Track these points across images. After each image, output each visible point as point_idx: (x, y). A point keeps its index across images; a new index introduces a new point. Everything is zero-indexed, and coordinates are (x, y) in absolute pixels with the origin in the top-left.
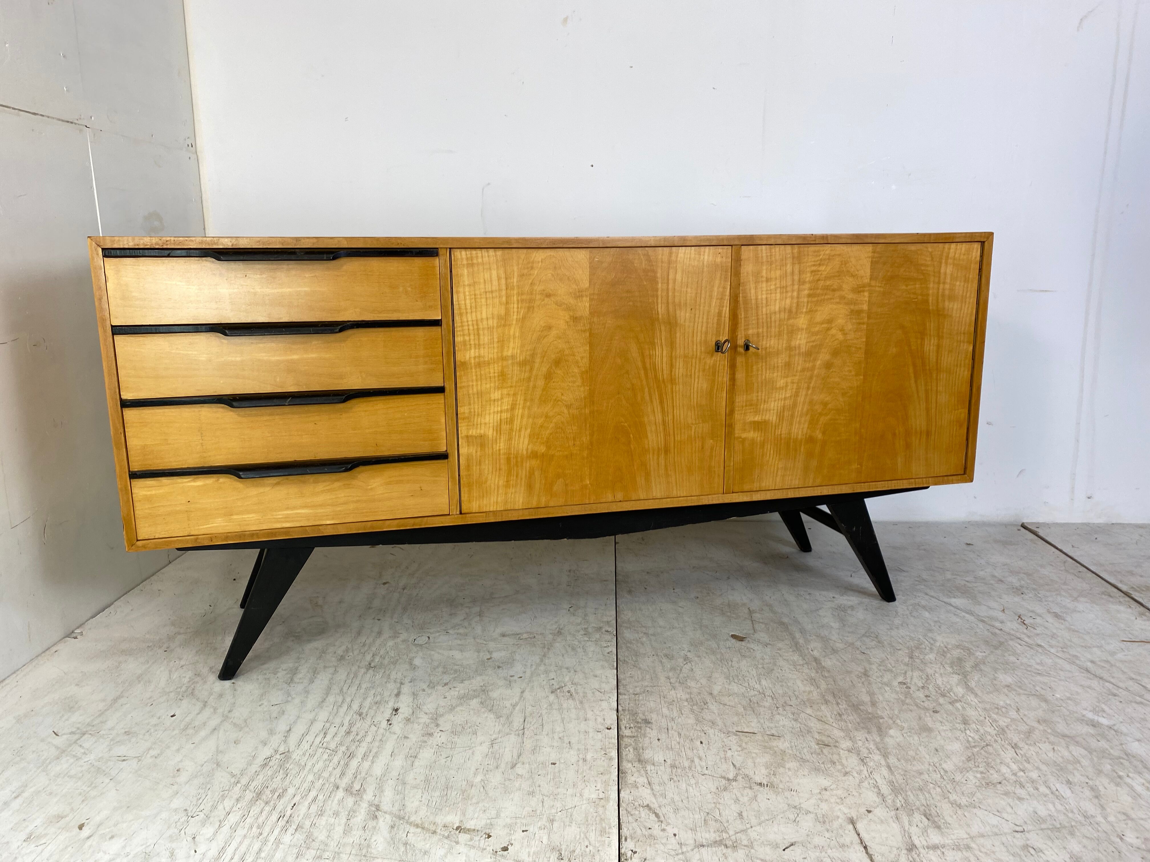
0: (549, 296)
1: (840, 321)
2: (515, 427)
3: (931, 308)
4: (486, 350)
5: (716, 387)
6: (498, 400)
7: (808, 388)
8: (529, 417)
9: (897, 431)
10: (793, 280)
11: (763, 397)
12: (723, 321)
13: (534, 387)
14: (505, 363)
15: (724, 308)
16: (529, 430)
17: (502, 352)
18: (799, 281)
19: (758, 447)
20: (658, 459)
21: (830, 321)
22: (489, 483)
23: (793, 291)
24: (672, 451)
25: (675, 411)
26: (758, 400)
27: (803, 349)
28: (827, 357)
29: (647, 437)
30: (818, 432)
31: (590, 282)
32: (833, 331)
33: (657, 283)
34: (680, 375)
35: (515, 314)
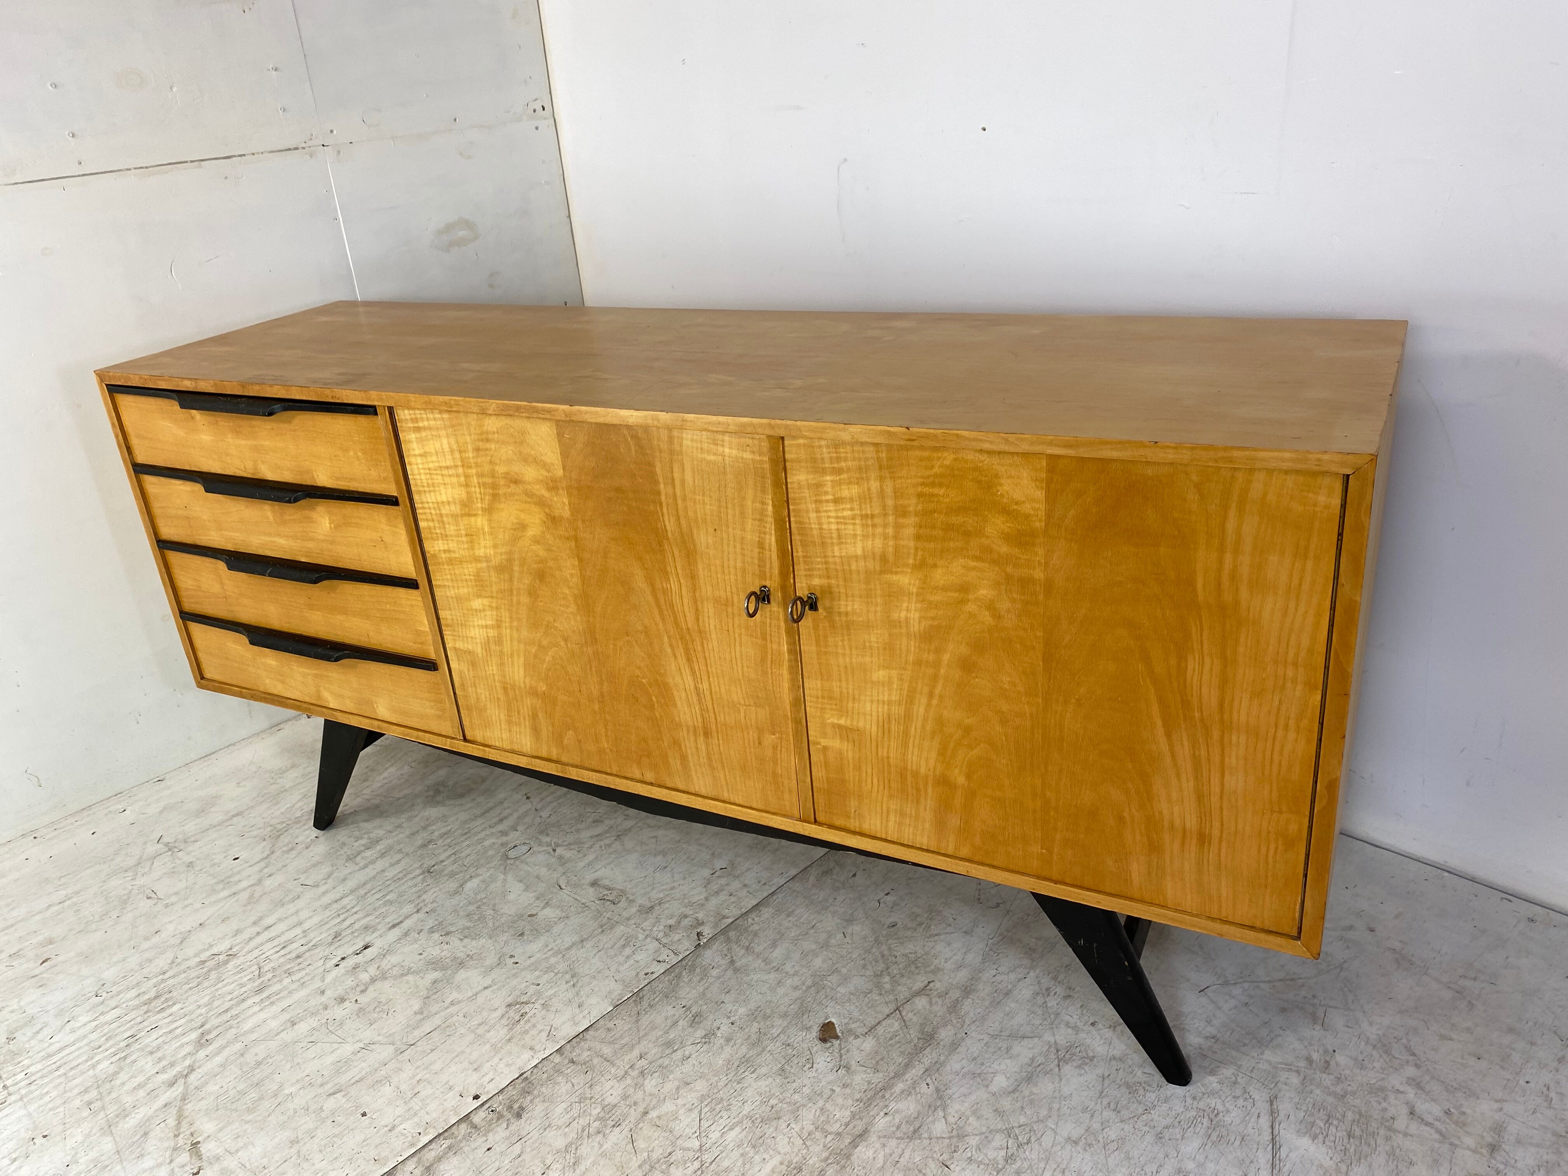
0: (516, 482)
1: (984, 592)
2: (505, 650)
3: (1201, 598)
4: (455, 545)
5: (769, 656)
6: (480, 611)
7: (931, 695)
8: (519, 642)
9: (1126, 814)
10: (884, 507)
11: (851, 691)
12: (768, 556)
13: (518, 603)
14: (479, 565)
15: (767, 536)
16: (522, 659)
17: (473, 549)
18: (896, 507)
19: (851, 766)
20: (696, 741)
21: (964, 588)
22: (488, 711)
23: (885, 526)
24: (715, 735)
25: (711, 679)
26: (841, 692)
27: (915, 627)
28: (964, 650)
29: (675, 705)
30: (957, 771)
31: (564, 469)
32: (971, 607)
33: (657, 482)
34: (712, 627)
35: (479, 500)
